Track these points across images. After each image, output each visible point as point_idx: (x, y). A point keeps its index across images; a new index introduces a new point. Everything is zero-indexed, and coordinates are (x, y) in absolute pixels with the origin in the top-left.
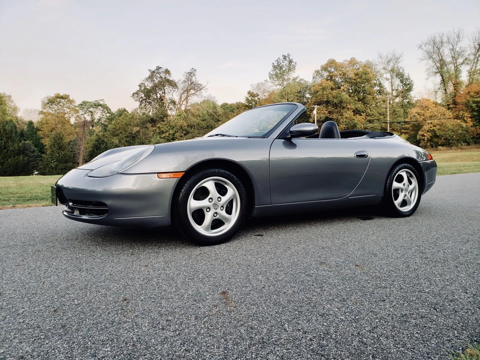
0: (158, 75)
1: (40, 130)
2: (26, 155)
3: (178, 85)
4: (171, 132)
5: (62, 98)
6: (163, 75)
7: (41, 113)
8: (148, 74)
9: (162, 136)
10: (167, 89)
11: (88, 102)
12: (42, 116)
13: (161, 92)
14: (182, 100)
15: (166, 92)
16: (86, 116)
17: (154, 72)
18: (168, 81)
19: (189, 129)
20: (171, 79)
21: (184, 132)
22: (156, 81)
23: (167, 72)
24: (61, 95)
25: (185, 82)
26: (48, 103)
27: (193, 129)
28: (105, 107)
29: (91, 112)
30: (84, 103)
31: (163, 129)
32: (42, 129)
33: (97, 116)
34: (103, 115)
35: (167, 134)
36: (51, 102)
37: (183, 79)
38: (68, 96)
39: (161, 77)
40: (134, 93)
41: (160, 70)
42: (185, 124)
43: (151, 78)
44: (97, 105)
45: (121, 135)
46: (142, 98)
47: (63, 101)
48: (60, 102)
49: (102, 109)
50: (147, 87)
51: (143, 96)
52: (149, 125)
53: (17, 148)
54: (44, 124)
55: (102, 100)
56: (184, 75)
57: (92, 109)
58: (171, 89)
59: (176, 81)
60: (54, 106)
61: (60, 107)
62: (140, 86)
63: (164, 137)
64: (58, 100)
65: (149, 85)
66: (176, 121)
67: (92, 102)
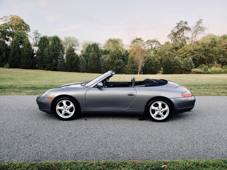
0: (181, 25)
1: (129, 54)
2: (120, 65)
3: (191, 29)
4: (185, 53)
5: (139, 39)
6: (183, 25)
7: (131, 46)
8: (176, 25)
9: (180, 56)
10: (185, 31)
11: (150, 40)
12: (131, 48)
13: (182, 34)
14: (193, 37)
15: (185, 33)
16: (149, 46)
17: (179, 24)
18: (186, 27)
19: (194, 52)
20: (187, 26)
21: (192, 53)
22: (180, 28)
23: (186, 23)
24: (138, 38)
25: (196, 27)
26: (133, 42)
27: (197, 52)
28: (157, 42)
29: (151, 44)
30: (148, 41)
31: (181, 52)
32: (130, 53)
33: (153, 46)
34: (156, 46)
35: (183, 55)
36: (134, 41)
37: (194, 25)
38: (141, 38)
39: (182, 26)
40: (169, 35)
41: (182, 23)
42: (192, 49)
43: (178, 27)
44: (154, 41)
45: (163, 55)
46: (172, 37)
47: (139, 41)
48: (137, 41)
49: (156, 43)
50: (175, 32)
51: (173, 36)
52: (174, 51)
53: (117, 63)
54: (131, 51)
55: (156, 39)
56: (196, 23)
57: (151, 43)
58: (187, 31)
59: (190, 27)
60: (135, 43)
61: (137, 44)
62: (172, 31)
63: (181, 56)
64: (137, 40)
65: (176, 30)
66: (188, 48)
67: (151, 40)
